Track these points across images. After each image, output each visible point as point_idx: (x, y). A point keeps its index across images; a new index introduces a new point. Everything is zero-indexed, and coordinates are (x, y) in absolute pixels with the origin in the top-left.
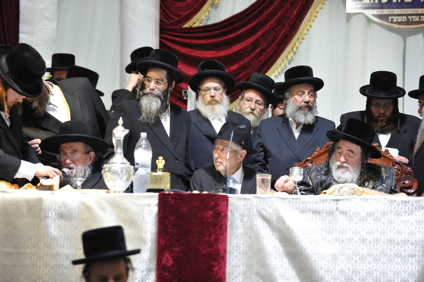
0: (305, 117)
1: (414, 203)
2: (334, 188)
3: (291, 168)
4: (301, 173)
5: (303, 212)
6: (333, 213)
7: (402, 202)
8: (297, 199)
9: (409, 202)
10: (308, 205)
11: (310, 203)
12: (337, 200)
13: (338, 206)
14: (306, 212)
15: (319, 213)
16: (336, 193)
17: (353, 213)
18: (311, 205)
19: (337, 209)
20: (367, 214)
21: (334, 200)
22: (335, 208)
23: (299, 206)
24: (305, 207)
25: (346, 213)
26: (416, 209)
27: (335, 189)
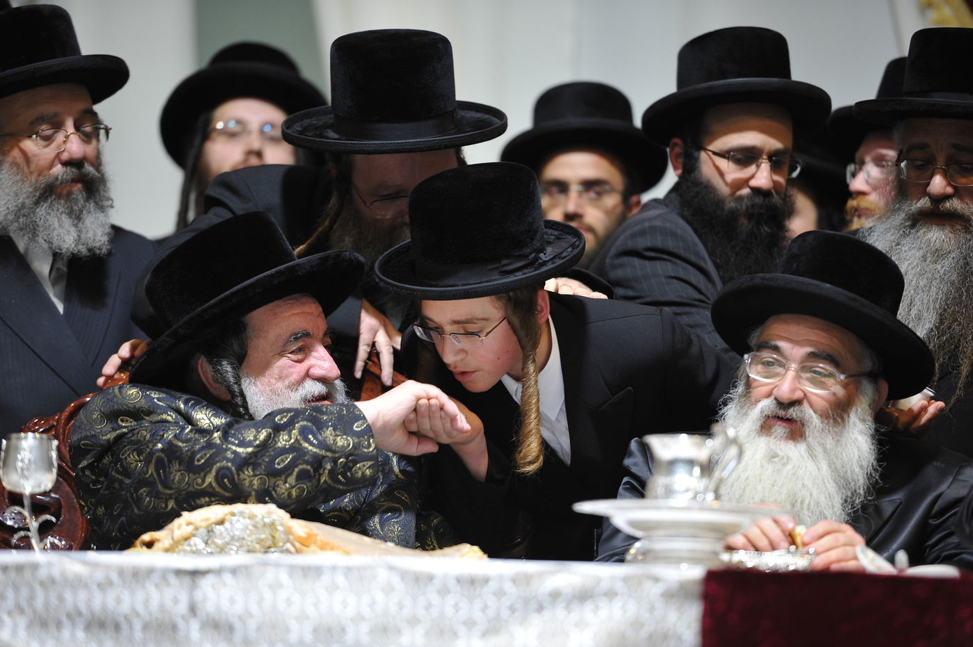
0: (76, 226)
1: (508, 587)
2: (189, 524)
3: (8, 439)
4: (50, 459)
5: (44, 624)
6: (174, 627)
7: (459, 580)
8: (19, 568)
9: (486, 580)
10: (68, 596)
11: (77, 583)
12: (195, 574)
13: (198, 595)
14: (59, 625)
15: (117, 627)
16: (198, 542)
17: (259, 629)
18: (82, 596)
19: (193, 609)
20: (315, 631)
21: (179, 573)
22: (182, 608)
23: (32, 598)
24: (54, 600)
25: (231, 628)
26: (512, 609)
27: (191, 528)
